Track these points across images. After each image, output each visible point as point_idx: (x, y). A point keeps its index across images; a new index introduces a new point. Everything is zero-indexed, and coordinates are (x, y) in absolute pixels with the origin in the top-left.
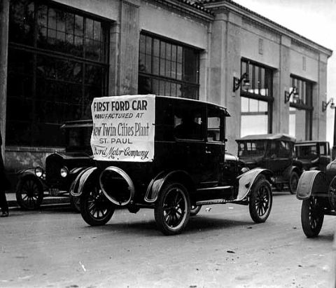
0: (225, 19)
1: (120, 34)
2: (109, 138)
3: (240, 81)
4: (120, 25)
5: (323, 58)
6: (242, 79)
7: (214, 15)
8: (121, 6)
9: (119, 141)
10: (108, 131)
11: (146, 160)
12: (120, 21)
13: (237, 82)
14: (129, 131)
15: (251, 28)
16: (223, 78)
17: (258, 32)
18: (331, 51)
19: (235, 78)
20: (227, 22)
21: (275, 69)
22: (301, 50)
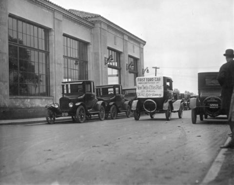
0: (100, 26)
1: (54, 35)
2: (146, 90)
3: (108, 59)
4: (54, 31)
5: (142, 45)
6: (109, 58)
7: (94, 24)
8: (54, 21)
9: (150, 91)
10: (145, 88)
11: (160, 97)
12: (54, 28)
13: (106, 60)
14: (154, 88)
15: (110, 31)
16: (100, 58)
17: (114, 33)
18: (145, 42)
19: (105, 58)
20: (100, 28)
21: (121, 52)
22: (132, 42)
